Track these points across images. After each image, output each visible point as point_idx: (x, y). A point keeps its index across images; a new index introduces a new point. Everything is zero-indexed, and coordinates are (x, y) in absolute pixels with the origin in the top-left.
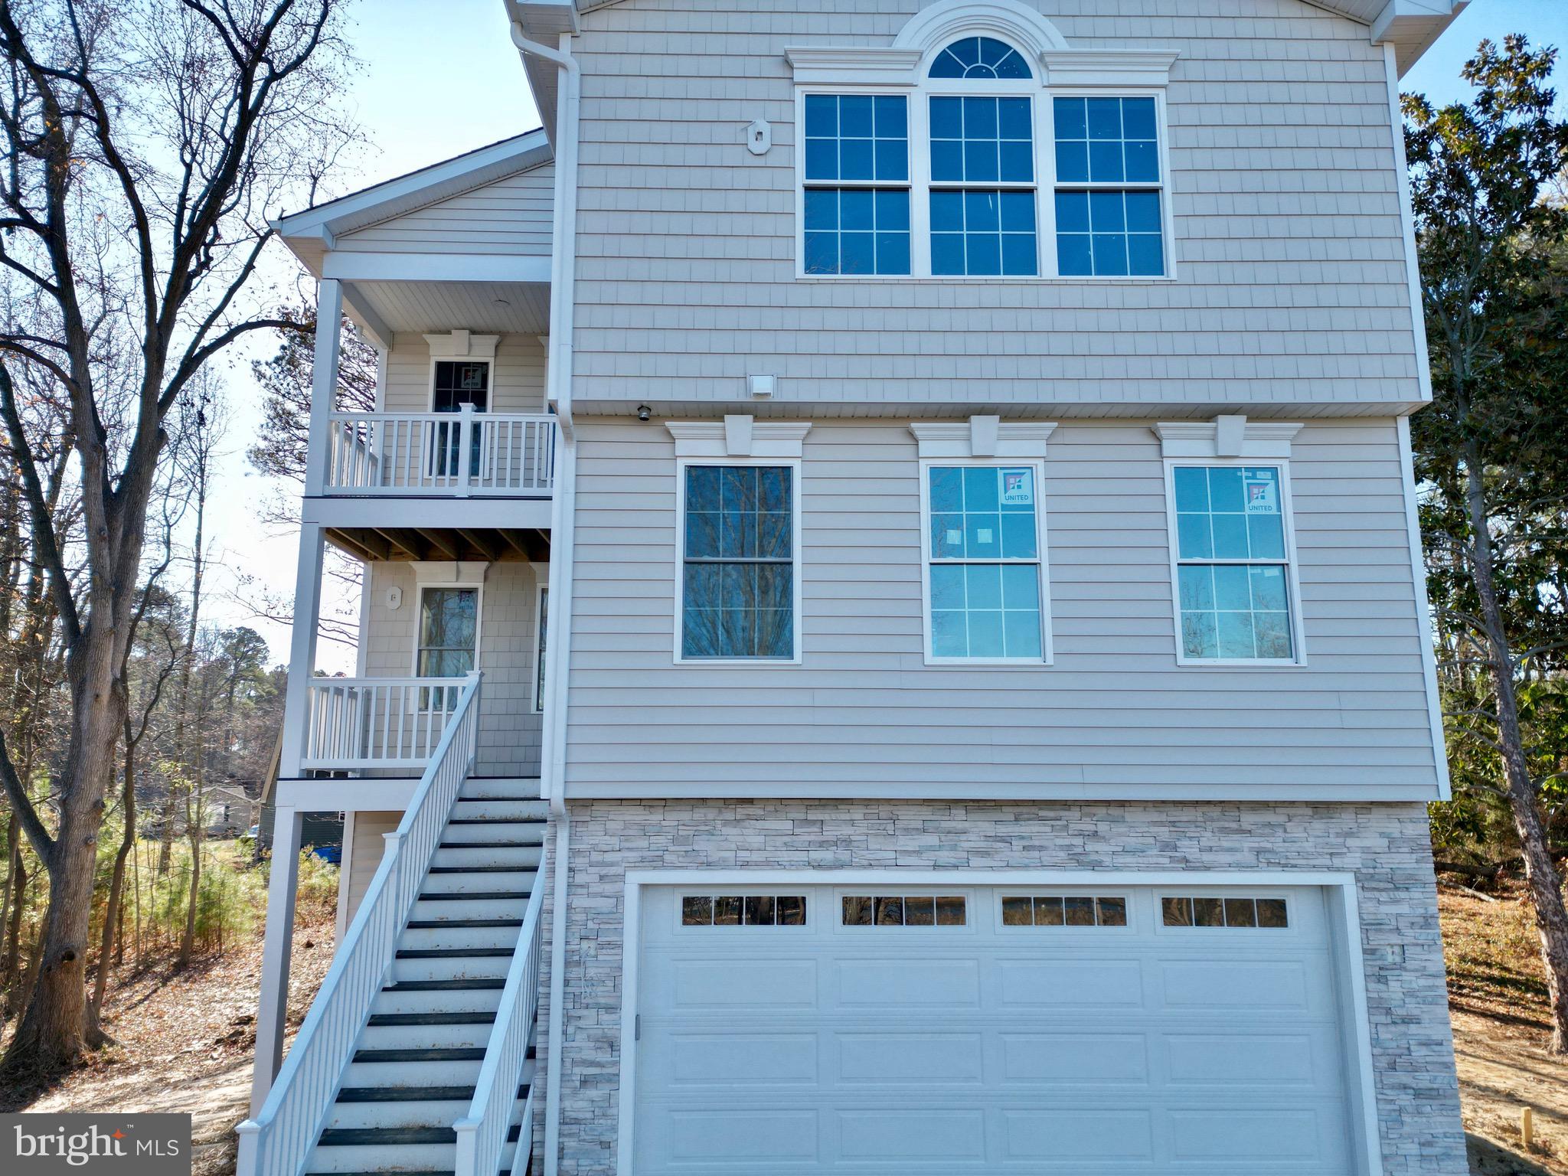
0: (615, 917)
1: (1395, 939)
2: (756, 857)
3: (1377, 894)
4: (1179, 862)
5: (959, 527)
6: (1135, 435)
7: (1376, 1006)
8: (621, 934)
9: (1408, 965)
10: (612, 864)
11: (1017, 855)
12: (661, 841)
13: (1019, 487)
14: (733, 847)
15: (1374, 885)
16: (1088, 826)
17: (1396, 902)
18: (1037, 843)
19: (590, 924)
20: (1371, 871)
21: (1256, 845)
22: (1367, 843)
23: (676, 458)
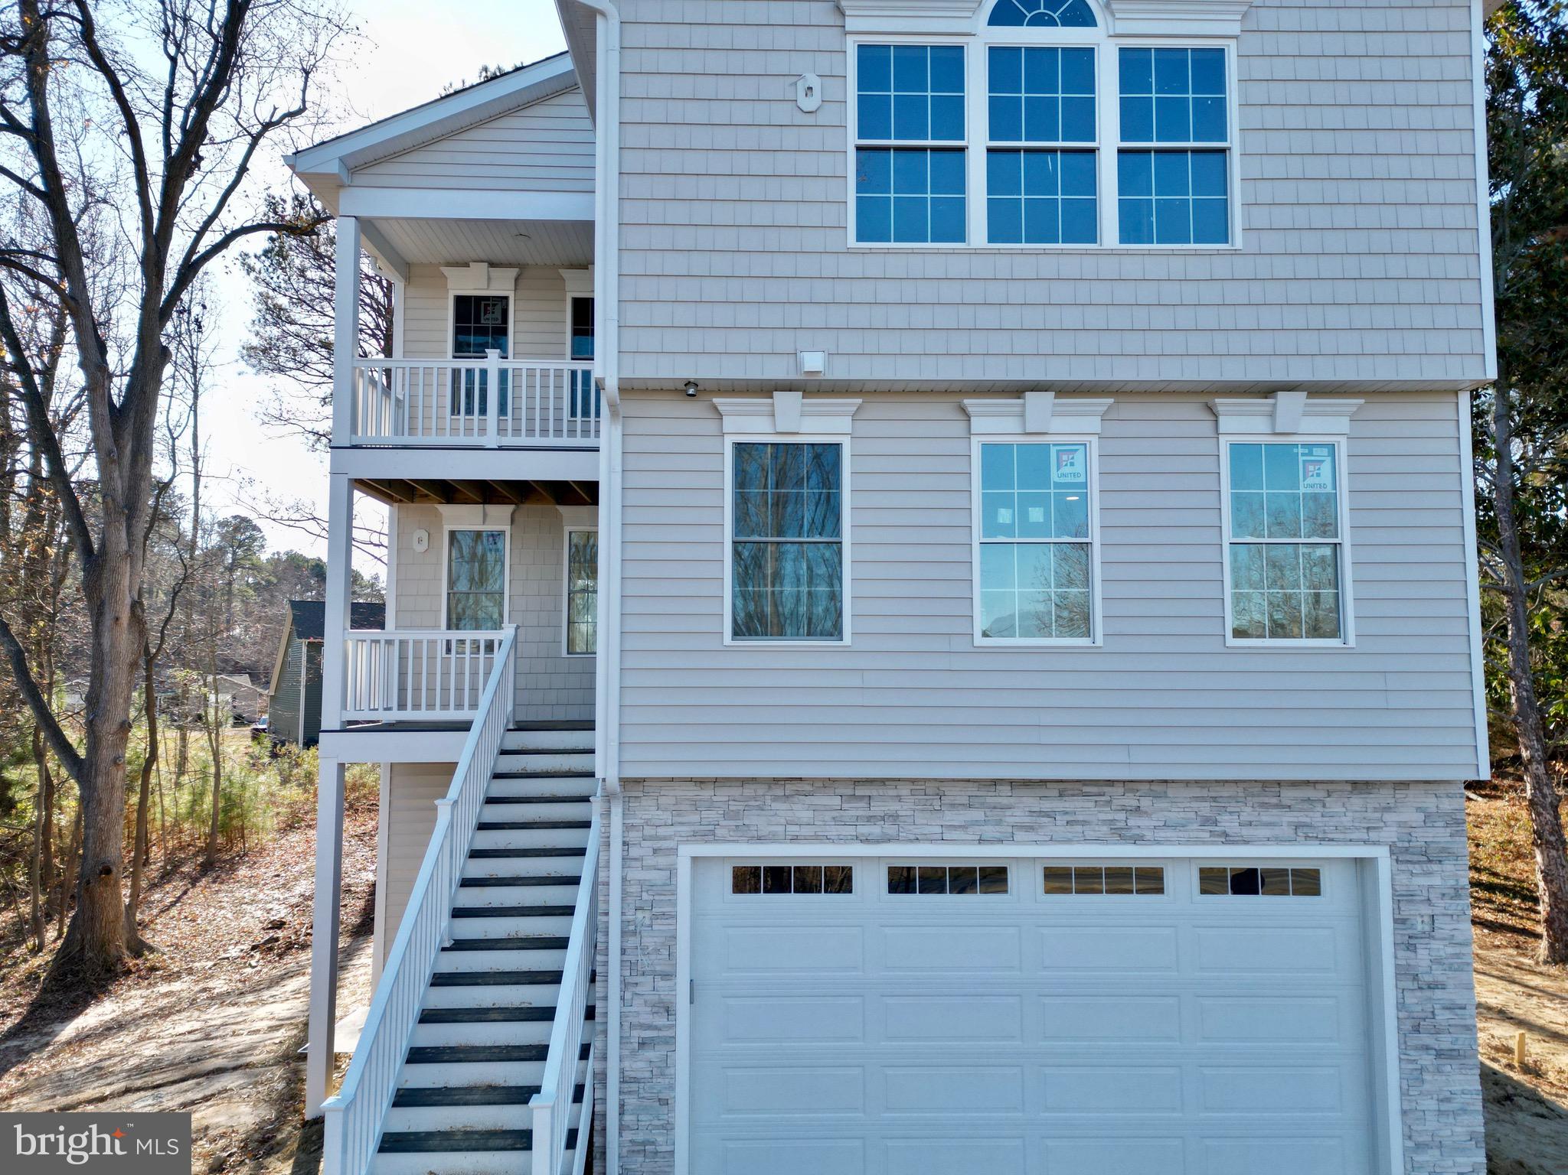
0: (669, 888)
1: (1426, 910)
2: (806, 831)
3: (1410, 867)
4: (1219, 836)
5: (1009, 505)
6: (1190, 410)
7: (1404, 972)
8: (675, 905)
9: (1437, 934)
10: (665, 838)
11: (1060, 829)
12: (713, 815)
13: (1072, 464)
14: (783, 821)
15: (1408, 857)
16: (1130, 801)
17: (1429, 874)
18: (1081, 818)
19: (645, 896)
20: (1406, 845)
21: (1296, 820)
22: (1403, 817)
23: (723, 435)
